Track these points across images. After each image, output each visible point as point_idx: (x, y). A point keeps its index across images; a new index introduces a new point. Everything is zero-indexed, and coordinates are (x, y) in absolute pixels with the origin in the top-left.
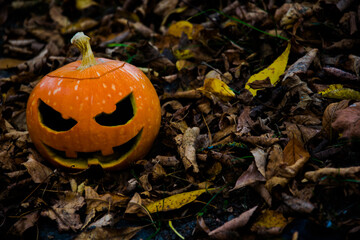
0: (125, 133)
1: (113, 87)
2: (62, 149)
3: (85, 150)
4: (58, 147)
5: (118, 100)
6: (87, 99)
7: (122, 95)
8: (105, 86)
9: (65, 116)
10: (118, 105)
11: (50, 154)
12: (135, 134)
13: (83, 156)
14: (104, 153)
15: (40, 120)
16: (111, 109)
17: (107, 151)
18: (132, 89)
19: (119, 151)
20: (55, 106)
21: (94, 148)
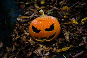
0: (52, 33)
1: (49, 22)
2: (37, 37)
3: (43, 37)
4: (36, 36)
5: (50, 25)
6: (43, 25)
7: (51, 24)
8: (47, 22)
9: (38, 29)
10: (50, 26)
11: (35, 38)
12: (54, 33)
13: (42, 39)
14: (47, 38)
15: (32, 30)
16: (49, 28)
17: (48, 37)
18: (53, 23)
19: (51, 37)
20: (36, 27)
21: (45, 37)
